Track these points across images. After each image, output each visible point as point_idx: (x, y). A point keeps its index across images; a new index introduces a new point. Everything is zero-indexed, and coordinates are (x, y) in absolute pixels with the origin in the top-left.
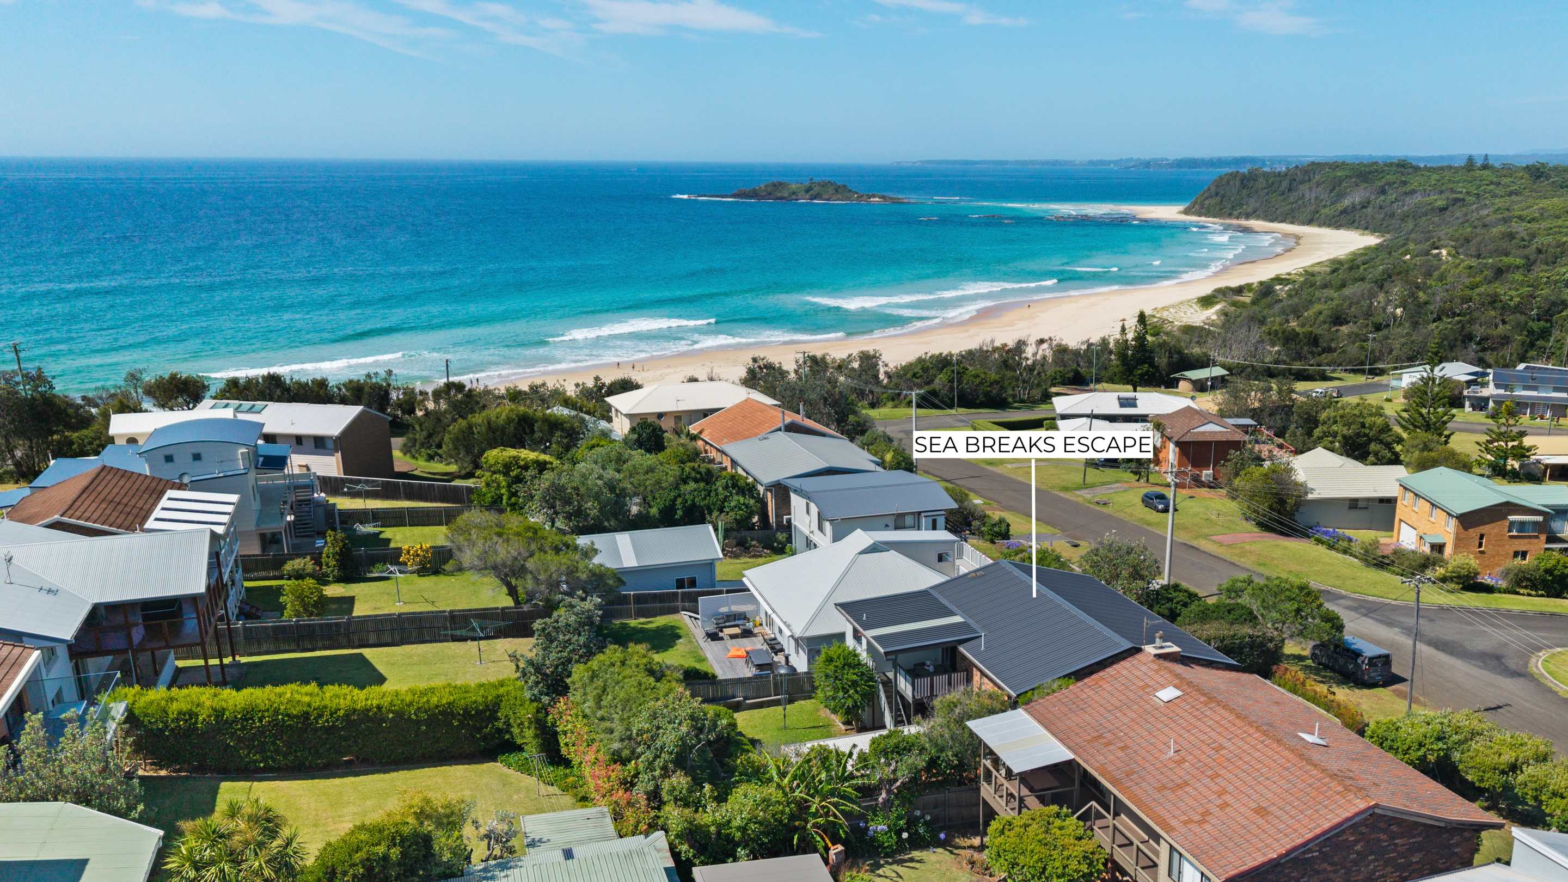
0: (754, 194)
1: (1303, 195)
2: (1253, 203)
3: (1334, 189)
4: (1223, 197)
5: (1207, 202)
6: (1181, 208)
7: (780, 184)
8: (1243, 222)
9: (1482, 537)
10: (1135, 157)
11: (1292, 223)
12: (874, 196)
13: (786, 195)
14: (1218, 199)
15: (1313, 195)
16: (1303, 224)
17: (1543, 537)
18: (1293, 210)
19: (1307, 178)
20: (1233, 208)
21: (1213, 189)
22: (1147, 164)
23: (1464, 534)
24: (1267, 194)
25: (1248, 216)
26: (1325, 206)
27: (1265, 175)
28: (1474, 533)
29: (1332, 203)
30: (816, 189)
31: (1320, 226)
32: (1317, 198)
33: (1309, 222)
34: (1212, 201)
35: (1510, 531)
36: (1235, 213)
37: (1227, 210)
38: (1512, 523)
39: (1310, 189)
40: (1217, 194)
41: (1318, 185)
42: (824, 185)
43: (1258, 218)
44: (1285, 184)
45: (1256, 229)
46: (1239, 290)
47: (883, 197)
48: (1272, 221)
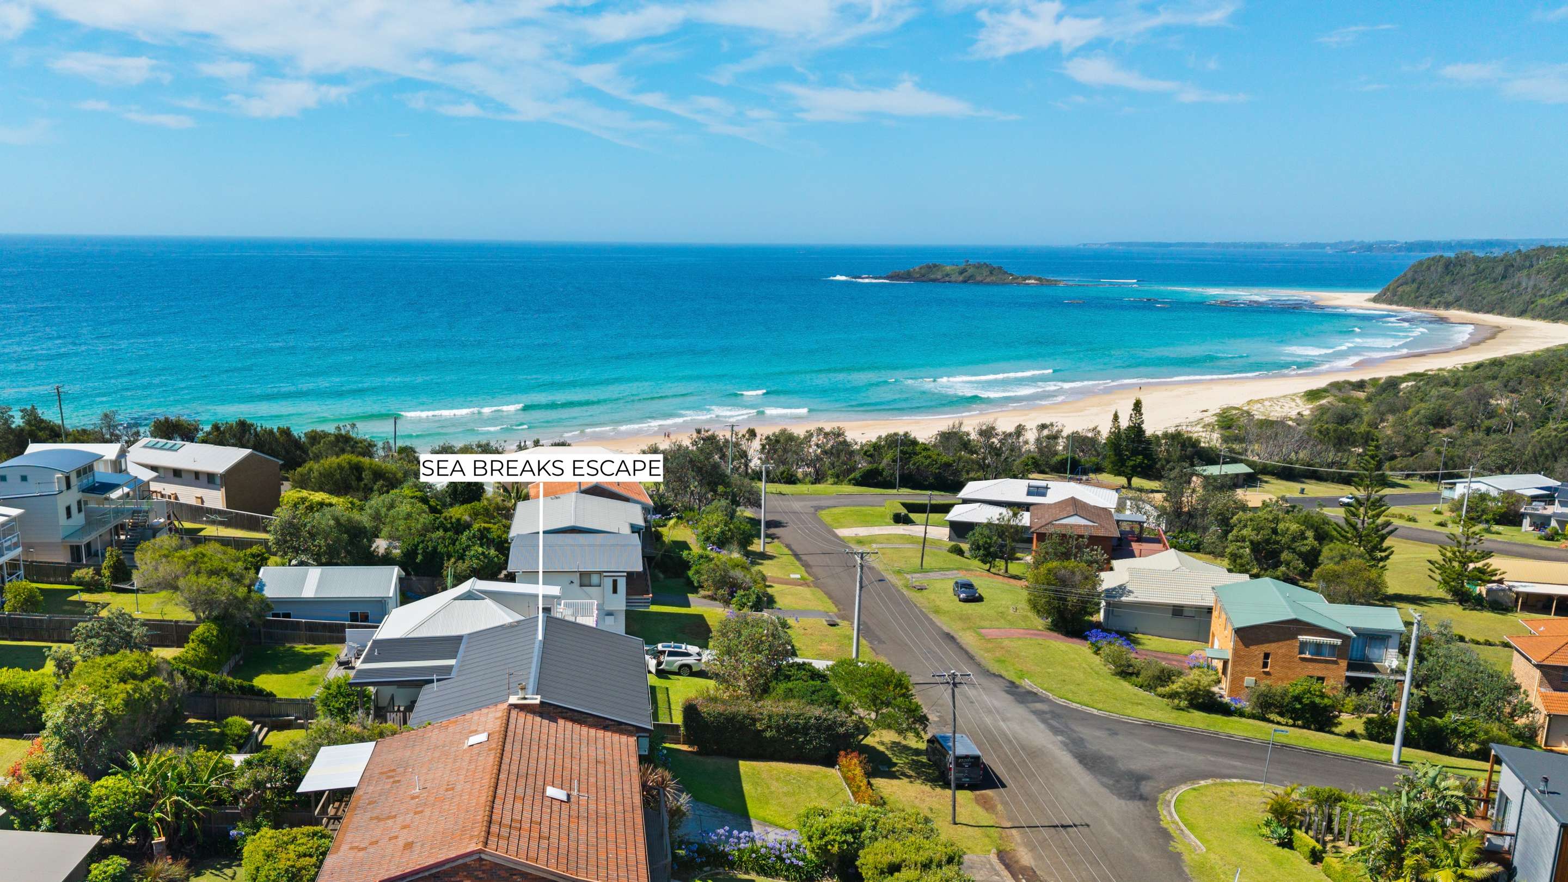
0: (908, 276)
1: (1520, 284)
2: (1456, 291)
3: (1559, 276)
4: (1420, 284)
5: (1400, 289)
6: (1372, 295)
7: (935, 266)
8: (1442, 312)
9: (1267, 656)
10: (1358, 240)
11: (1501, 314)
12: (1030, 278)
13: (939, 277)
14: (1415, 286)
15: (1531, 283)
16: (1513, 315)
17: (1344, 664)
18: (1502, 300)
19: (1527, 264)
20: (1431, 296)
21: (1410, 275)
22: (1370, 247)
23: (1243, 651)
24: (1475, 281)
25: (1448, 306)
26: (1543, 296)
27: (1476, 260)
28: (1258, 651)
29: (1554, 293)
30: (971, 271)
31: (1533, 318)
32: (1535, 286)
33: (1521, 314)
34: (1407, 288)
35: (1301, 652)
36: (1434, 301)
37: (1424, 299)
38: (1303, 645)
39: (1529, 276)
40: (1414, 281)
41: (1539, 272)
42: (979, 266)
43: (1460, 307)
44: (1500, 269)
45: (1452, 320)
46: (1361, 385)
47: (1039, 279)
48: (1477, 311)
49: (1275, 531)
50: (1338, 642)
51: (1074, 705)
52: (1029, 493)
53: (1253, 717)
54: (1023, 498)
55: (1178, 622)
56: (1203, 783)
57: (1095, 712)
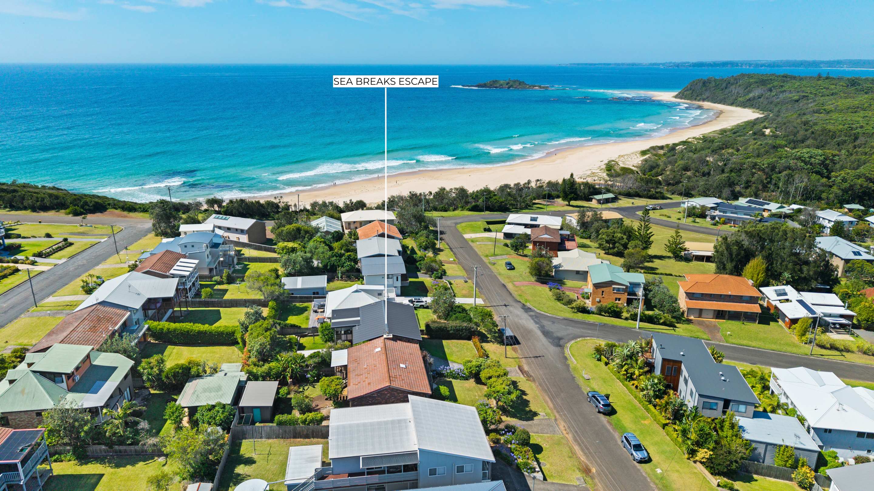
0: (484, 86)
1: (732, 91)
2: (707, 94)
3: (747, 88)
4: (693, 91)
5: (685, 93)
6: (675, 93)
7: (496, 81)
8: (701, 103)
9: (603, 292)
11: (724, 104)
12: (536, 86)
13: (498, 86)
14: (691, 91)
15: (736, 91)
16: (729, 105)
17: (626, 294)
18: (725, 98)
19: (735, 82)
20: (697, 96)
21: (689, 87)
23: (596, 290)
24: (714, 90)
25: (704, 100)
26: (740, 97)
27: (715, 80)
28: (600, 290)
29: (744, 95)
30: (511, 83)
31: (736, 106)
32: (738, 92)
33: (732, 104)
34: (688, 92)
35: (613, 290)
36: (698, 98)
37: (695, 97)
39: (735, 88)
40: (691, 89)
41: (739, 86)
42: (515, 81)
43: (708, 101)
44: (724, 85)
45: (705, 107)
46: (662, 148)
47: (540, 87)
48: (715, 103)
49: (613, 236)
50: (624, 287)
51: (542, 313)
52: (531, 220)
53: (597, 314)
54: (529, 222)
55: (578, 276)
56: (579, 339)
57: (549, 315)
